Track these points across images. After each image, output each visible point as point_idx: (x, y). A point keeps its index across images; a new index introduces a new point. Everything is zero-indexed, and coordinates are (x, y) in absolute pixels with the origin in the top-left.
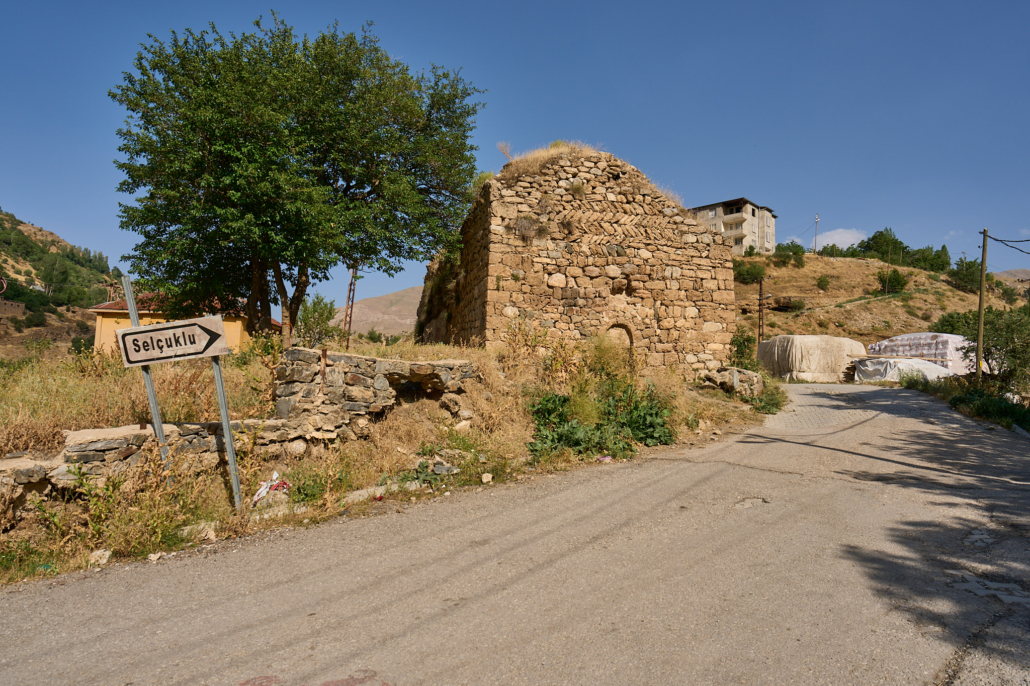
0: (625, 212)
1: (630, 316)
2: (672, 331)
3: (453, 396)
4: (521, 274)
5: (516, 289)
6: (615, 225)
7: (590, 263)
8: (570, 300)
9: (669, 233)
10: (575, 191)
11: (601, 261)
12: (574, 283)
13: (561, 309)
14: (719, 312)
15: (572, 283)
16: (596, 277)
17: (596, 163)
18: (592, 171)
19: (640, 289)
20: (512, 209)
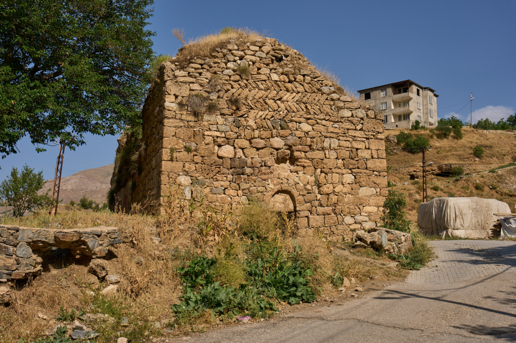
0: (288, 91)
1: (293, 183)
2: (332, 196)
3: (100, 261)
4: (193, 146)
5: (189, 160)
6: (278, 102)
7: (256, 136)
8: (238, 169)
9: (327, 109)
10: (242, 72)
11: (266, 134)
12: (242, 154)
13: (230, 177)
14: (373, 178)
15: (240, 153)
16: (262, 148)
17: (260, 47)
18: (258, 54)
19: (301, 158)
20: (184, 88)
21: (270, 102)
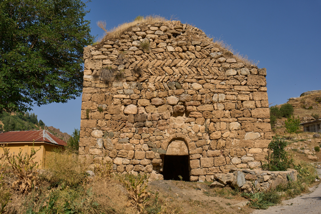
0: (182, 58)
1: (186, 131)
2: (220, 141)
4: (104, 106)
5: (101, 117)
6: (174, 68)
7: (155, 96)
8: (140, 122)
9: (215, 70)
10: (144, 47)
11: (162, 94)
12: (144, 111)
13: (134, 129)
14: (257, 124)
15: (142, 110)
16: (161, 105)
17: (159, 27)
18: (156, 32)
19: (193, 111)
20: (98, 63)
21: (167, 68)
